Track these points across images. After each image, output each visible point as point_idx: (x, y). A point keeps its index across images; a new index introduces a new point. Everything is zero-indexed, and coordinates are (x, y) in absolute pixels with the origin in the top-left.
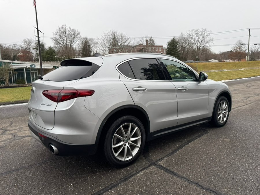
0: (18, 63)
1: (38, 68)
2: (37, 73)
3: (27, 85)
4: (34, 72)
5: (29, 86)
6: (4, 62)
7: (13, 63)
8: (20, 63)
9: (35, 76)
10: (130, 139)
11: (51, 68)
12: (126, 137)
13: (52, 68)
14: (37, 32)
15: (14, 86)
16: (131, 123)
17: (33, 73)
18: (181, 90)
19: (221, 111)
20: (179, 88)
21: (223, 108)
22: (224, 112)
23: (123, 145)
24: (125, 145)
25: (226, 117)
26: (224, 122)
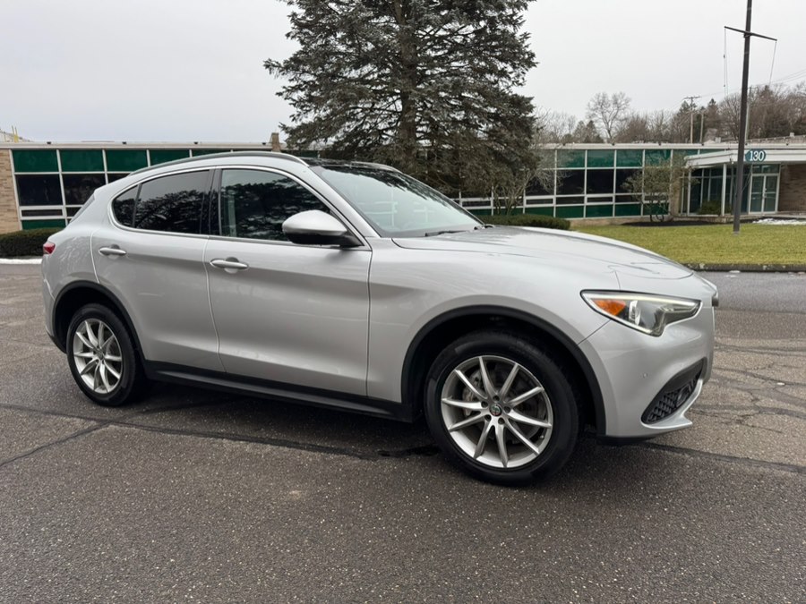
0: (723, 150)
1: (783, 162)
2: (776, 177)
3: (725, 220)
4: (765, 176)
5: (728, 223)
6: (675, 150)
7: (704, 151)
8: (728, 149)
9: (764, 189)
10: (104, 354)
12: (98, 347)
14: (744, 40)
15: (689, 219)
16: (101, 322)
17: (758, 182)
18: (222, 267)
19: (484, 404)
20: (215, 262)
21: (496, 394)
22: (511, 420)
23: (91, 359)
24: (97, 361)
25: (535, 453)
26: (505, 470)
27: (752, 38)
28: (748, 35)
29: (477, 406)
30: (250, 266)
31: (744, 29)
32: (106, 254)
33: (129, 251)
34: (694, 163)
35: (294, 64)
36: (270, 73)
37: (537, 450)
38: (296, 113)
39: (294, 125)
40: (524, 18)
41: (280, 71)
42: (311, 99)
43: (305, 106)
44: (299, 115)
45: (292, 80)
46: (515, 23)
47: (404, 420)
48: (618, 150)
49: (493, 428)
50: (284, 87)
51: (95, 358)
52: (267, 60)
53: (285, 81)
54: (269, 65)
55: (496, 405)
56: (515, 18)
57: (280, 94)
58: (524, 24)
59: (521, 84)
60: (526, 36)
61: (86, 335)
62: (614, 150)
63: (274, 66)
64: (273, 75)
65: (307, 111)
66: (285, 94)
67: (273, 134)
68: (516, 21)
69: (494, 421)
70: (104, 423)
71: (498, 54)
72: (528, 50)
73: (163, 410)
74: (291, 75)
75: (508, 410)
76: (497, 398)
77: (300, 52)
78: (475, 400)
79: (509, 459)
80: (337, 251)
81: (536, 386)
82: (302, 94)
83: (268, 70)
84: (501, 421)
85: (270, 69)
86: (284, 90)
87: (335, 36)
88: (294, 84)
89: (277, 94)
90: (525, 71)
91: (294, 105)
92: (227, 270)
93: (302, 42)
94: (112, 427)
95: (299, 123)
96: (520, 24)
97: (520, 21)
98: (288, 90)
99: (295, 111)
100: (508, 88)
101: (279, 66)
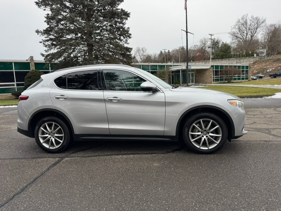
0: (179, 65)
1: (195, 69)
2: (194, 73)
4: (191, 73)
6: (166, 65)
7: (174, 66)
8: (180, 65)
9: (191, 77)
10: (54, 134)
11: (208, 68)
12: (51, 132)
13: (210, 68)
14: (186, 34)
16: (54, 123)
17: (189, 74)
18: (111, 100)
19: (202, 133)
20: (108, 99)
21: (205, 129)
22: (210, 136)
23: (48, 137)
24: (50, 137)
25: (217, 143)
26: (209, 149)
27: (188, 33)
28: (187, 32)
29: (200, 133)
30: (123, 99)
31: (186, 31)
32: (58, 98)
33: (69, 97)
34: (172, 69)
35: (47, 32)
36: (38, 34)
37: (218, 142)
38: (47, 49)
39: (46, 54)
40: (126, 22)
41: (42, 34)
42: (53, 44)
43: (51, 47)
44: (48, 50)
45: (46, 37)
46: (123, 24)
47: (175, 141)
48: (151, 65)
49: (205, 139)
50: (43, 40)
51: (49, 136)
52: (36, 30)
53: (44, 37)
54: (37, 32)
55: (205, 132)
56: (123, 22)
57: (41, 42)
58: (126, 24)
59: (128, 44)
60: (128, 28)
61: (45, 128)
62: (149, 65)
63: (39, 32)
64: (39, 35)
65: (51, 49)
66: (43, 42)
67: (31, 57)
68: (124, 23)
69: (205, 137)
70: (62, 158)
71: (119, 33)
72: (129, 33)
73: (80, 151)
74: (46, 36)
75: (208, 133)
76: (205, 130)
77: (49, 28)
78: (199, 131)
79: (209, 147)
80: (151, 93)
81: (217, 126)
82: (49, 43)
83: (37, 33)
84: (207, 137)
85: (38, 33)
86: (43, 41)
87: (60, 22)
88: (46, 39)
89: (40, 42)
90: (128, 39)
91: (45, 46)
92: (113, 101)
93: (48, 24)
94: (66, 159)
95: (48, 53)
96: (125, 24)
97: (125, 23)
98: (44, 41)
99: (46, 49)
100: (123, 44)
101: (42, 32)
